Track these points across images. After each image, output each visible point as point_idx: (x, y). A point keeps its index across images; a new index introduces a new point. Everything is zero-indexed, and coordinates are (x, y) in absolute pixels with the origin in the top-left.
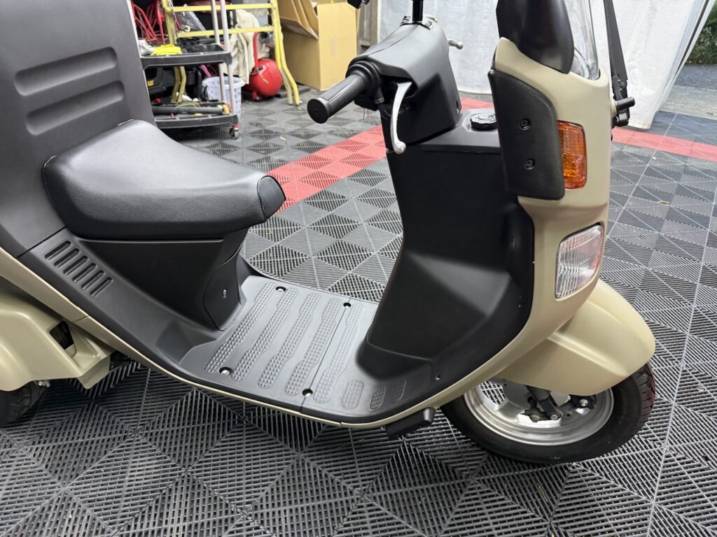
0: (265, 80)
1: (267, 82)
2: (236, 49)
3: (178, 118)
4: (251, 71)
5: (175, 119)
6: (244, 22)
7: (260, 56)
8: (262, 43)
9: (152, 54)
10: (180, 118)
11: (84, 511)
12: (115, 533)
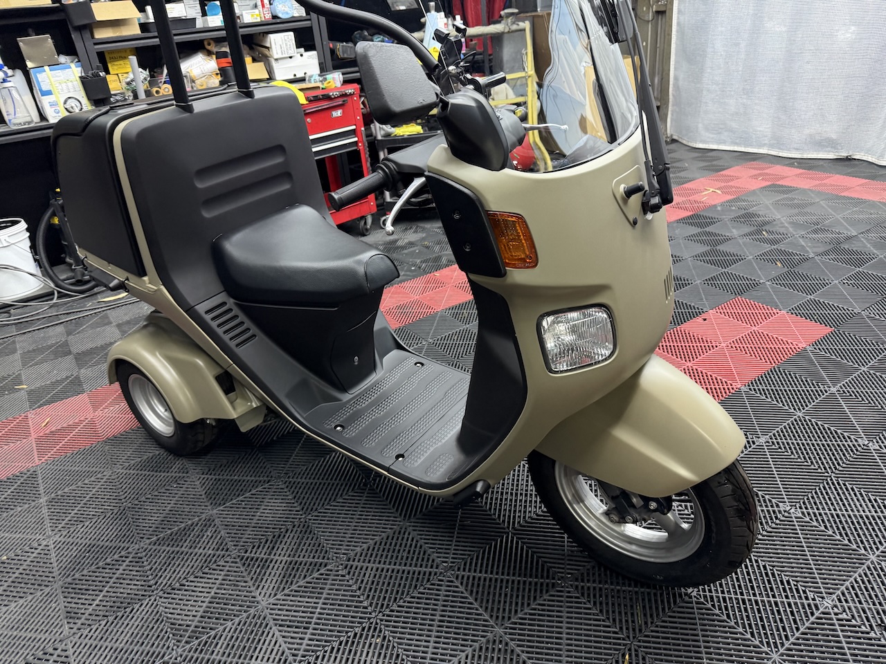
1: (519, 157)
6: (497, 93)
9: (392, 135)
11: (220, 532)
12: (234, 553)
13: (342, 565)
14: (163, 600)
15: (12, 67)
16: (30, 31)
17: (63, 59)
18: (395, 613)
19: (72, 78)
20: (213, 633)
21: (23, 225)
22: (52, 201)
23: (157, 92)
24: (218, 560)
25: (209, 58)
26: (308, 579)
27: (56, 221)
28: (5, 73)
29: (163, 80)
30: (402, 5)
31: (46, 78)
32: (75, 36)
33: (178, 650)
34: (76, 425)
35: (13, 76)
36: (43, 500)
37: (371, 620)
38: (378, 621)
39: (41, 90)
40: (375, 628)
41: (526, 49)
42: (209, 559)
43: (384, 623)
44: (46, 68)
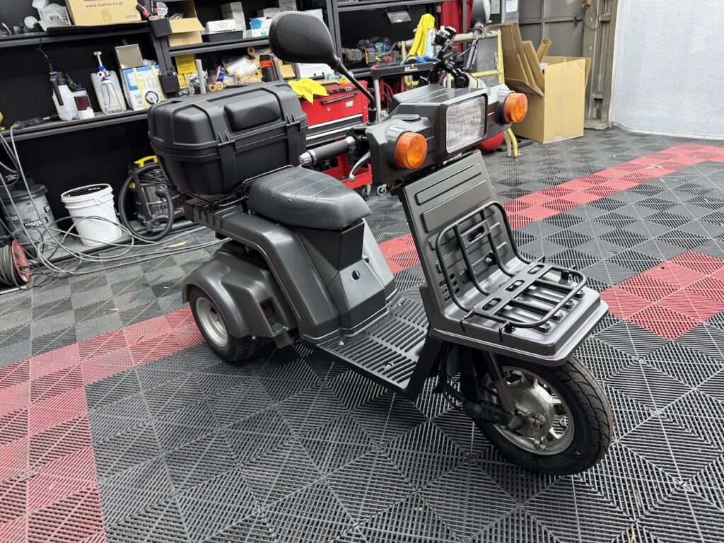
11: (282, 421)
12: (296, 436)
13: (383, 449)
14: (244, 470)
15: (109, 69)
16: (124, 41)
17: (146, 62)
18: (431, 489)
19: (152, 77)
20: (287, 496)
21: (110, 189)
22: (131, 171)
23: (212, 88)
24: (284, 441)
25: (251, 61)
26: (357, 459)
27: (133, 186)
28: (105, 73)
29: (217, 78)
30: (399, 19)
31: (133, 77)
32: (156, 45)
33: (262, 508)
34: (160, 338)
35: (109, 75)
36: (142, 393)
37: (413, 493)
38: (419, 494)
39: (129, 86)
40: (417, 500)
41: (497, 52)
42: (276, 441)
43: (423, 495)
44: (134, 69)
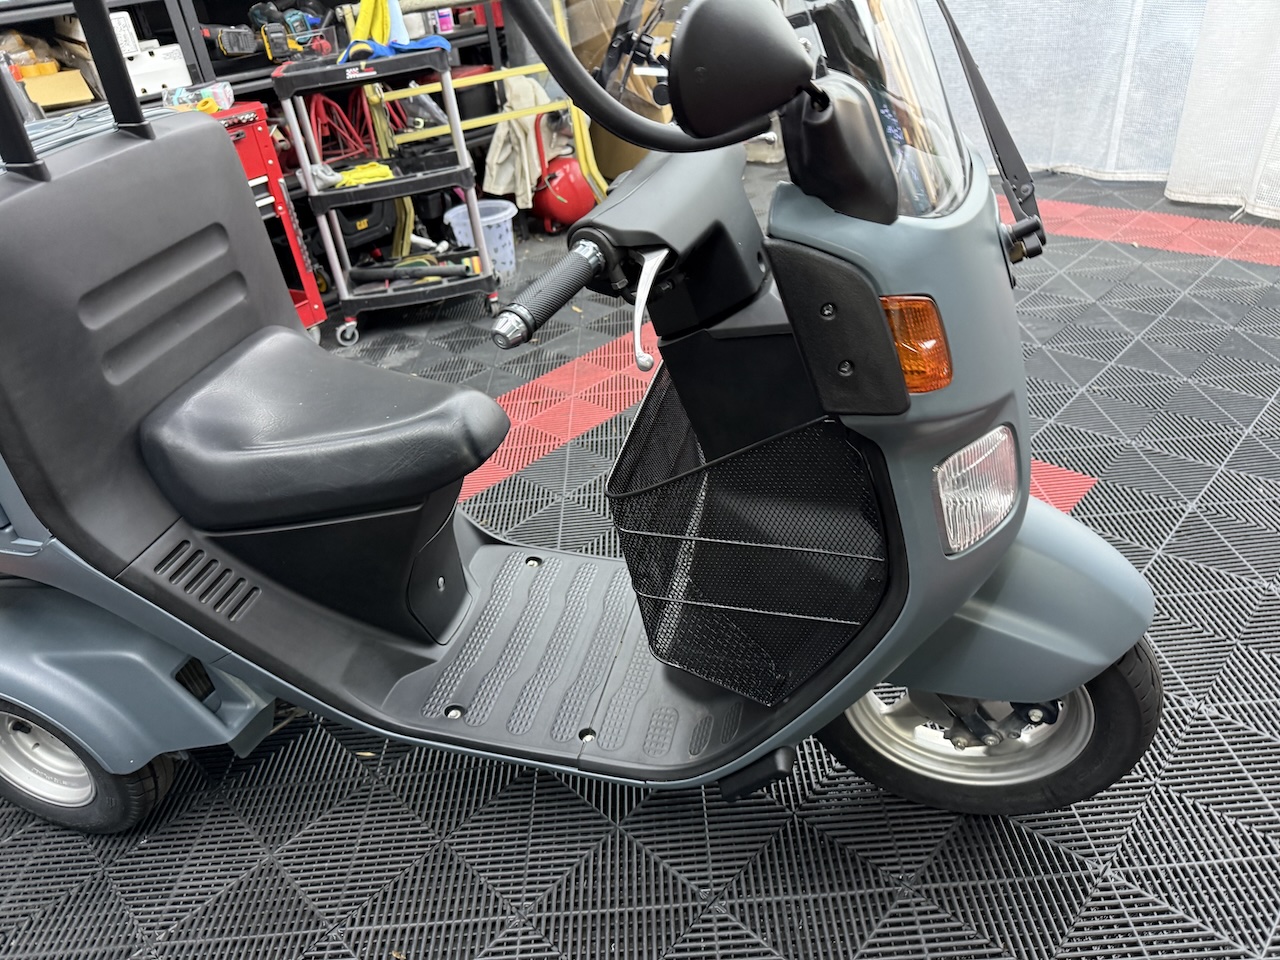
0: (559, 197)
1: (566, 201)
2: (509, 147)
3: (390, 290)
4: (535, 183)
5: (385, 291)
6: (517, 97)
7: (549, 155)
8: (552, 131)
9: (338, 186)
10: (395, 290)
